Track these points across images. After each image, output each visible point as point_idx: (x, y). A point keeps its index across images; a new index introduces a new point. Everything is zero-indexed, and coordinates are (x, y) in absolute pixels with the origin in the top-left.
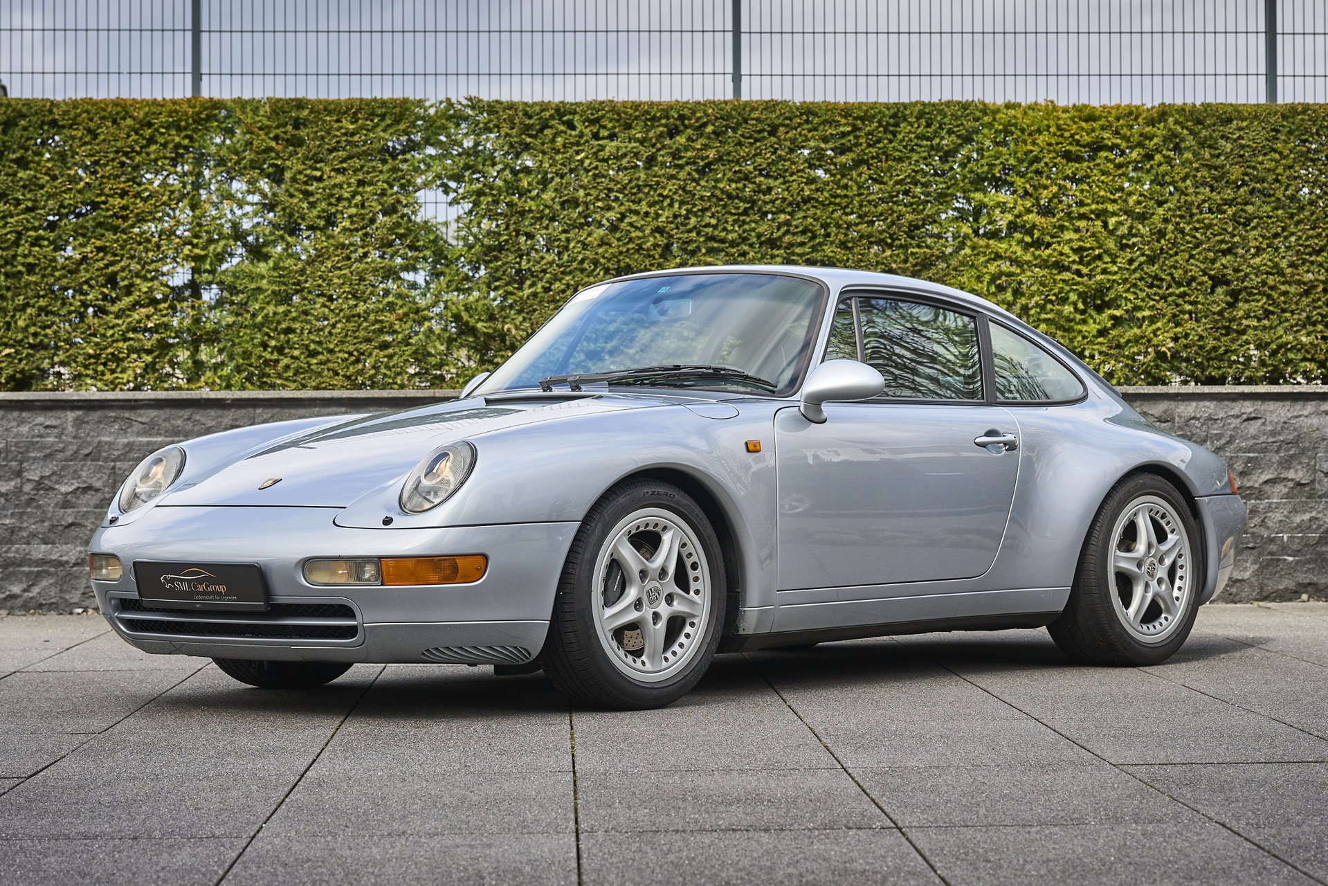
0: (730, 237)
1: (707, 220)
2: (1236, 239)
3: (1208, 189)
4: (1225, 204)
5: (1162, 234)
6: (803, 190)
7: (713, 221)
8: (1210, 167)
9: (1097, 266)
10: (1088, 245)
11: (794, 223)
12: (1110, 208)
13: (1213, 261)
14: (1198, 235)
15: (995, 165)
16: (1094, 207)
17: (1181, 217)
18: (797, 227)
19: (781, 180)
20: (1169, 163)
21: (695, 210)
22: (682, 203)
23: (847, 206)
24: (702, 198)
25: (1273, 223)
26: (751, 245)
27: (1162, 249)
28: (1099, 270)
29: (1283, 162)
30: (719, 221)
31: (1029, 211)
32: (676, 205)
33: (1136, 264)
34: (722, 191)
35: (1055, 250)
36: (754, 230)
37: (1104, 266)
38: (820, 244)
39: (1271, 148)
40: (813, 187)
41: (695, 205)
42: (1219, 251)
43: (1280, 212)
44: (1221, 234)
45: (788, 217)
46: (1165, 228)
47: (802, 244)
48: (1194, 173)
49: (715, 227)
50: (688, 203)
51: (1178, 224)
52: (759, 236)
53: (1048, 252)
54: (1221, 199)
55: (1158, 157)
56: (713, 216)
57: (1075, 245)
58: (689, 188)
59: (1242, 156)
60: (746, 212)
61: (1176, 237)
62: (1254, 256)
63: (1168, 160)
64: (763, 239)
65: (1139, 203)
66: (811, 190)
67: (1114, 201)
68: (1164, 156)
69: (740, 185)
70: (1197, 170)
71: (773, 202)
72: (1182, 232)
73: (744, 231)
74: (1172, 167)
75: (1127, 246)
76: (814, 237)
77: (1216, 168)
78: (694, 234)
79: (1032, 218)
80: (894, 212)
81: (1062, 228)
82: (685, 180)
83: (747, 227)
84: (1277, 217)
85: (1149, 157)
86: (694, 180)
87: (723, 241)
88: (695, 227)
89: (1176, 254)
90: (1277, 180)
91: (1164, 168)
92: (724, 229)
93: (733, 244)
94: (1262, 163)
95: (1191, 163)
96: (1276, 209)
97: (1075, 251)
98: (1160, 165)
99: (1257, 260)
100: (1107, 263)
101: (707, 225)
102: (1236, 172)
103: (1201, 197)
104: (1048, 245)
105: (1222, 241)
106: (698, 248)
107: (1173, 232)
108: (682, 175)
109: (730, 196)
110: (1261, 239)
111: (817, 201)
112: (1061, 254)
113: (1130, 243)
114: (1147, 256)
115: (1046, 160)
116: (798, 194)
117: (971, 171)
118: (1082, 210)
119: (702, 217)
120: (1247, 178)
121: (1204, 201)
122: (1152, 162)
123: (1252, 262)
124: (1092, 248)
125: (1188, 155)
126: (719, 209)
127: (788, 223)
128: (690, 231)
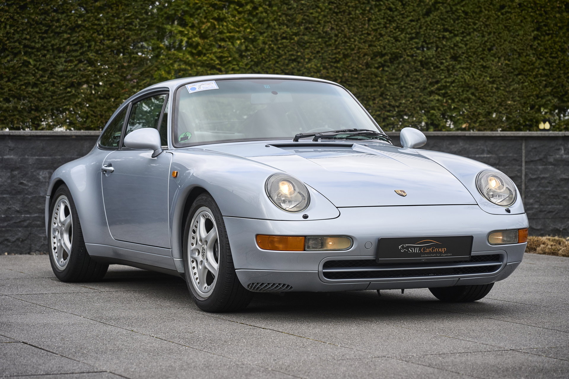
0: (37, 46)
1: (24, 36)
2: (299, 54)
3: (285, 27)
4: (293, 35)
5: (262, 50)
6: (77, 21)
7: (28, 37)
8: (286, 15)
9: (230, 67)
10: (226, 55)
11: (72, 39)
12: (236, 35)
13: (288, 65)
14: (281, 51)
15: (178, 10)
16: (228, 34)
17: (272, 41)
18: (73, 41)
19: (64, 15)
20: (266, 12)
21: (18, 30)
22: (11, 26)
23: (100, 31)
24: (22, 23)
25: (317, 46)
26: (48, 51)
27: (262, 58)
28: (230, 69)
29: (322, 13)
30: (30, 36)
31: (195, 36)
32: (8, 27)
33: (249, 66)
34: (33, 20)
35: (208, 57)
36: (50, 42)
37: (234, 66)
38: (86, 51)
39: (316, 5)
40: (82, 19)
41: (18, 27)
42: (290, 60)
43: (320, 40)
44: (291, 51)
45: (69, 36)
46: (265, 47)
47: (76, 51)
48: (278, 18)
49: (29, 40)
50: (14, 26)
51: (270, 45)
52: (52, 45)
53: (205, 58)
54: (292, 32)
55: (260, 9)
56: (28, 34)
57: (219, 55)
58: (16, 17)
59: (302, 9)
60: (46, 32)
61: (270, 52)
62: (307, 63)
63: (266, 11)
64: (55, 47)
65: (251, 33)
66: (81, 21)
67: (239, 32)
68: (264, 8)
69: (43, 17)
70: (280, 16)
71: (60, 27)
72: (272, 49)
73: (45, 43)
74: (268, 14)
75: (244, 56)
76: (81, 47)
77: (289, 15)
78: (17, 44)
79: (197, 39)
80: (125, 34)
81: (211, 45)
82: (13, 13)
83: (45, 40)
84: (319, 42)
85: (255, 8)
86: (18, 13)
87: (33, 48)
88: (18, 40)
89: (269, 61)
90: (319, 23)
91: (265, 14)
92: (34, 41)
93: (38, 50)
94: (312, 13)
95: (277, 13)
96: (319, 38)
97: (218, 58)
98: (262, 12)
99: (309, 65)
100: (234, 65)
101: (26, 39)
102: (299, 18)
103: (282, 31)
104: (205, 55)
105: (292, 55)
106: (20, 52)
107: (268, 49)
108: (12, 10)
109: (37, 23)
110: (311, 54)
111: (84, 27)
112: (212, 59)
113: (246, 54)
114: (255, 62)
115: (205, 8)
116: (74, 22)
117: (166, 13)
118: (222, 36)
119: (22, 34)
120: (304, 21)
121: (283, 33)
122: (257, 11)
123: (306, 66)
124: (227, 57)
125: (275, 8)
126: (31, 30)
127: (68, 39)
128: (15, 42)
